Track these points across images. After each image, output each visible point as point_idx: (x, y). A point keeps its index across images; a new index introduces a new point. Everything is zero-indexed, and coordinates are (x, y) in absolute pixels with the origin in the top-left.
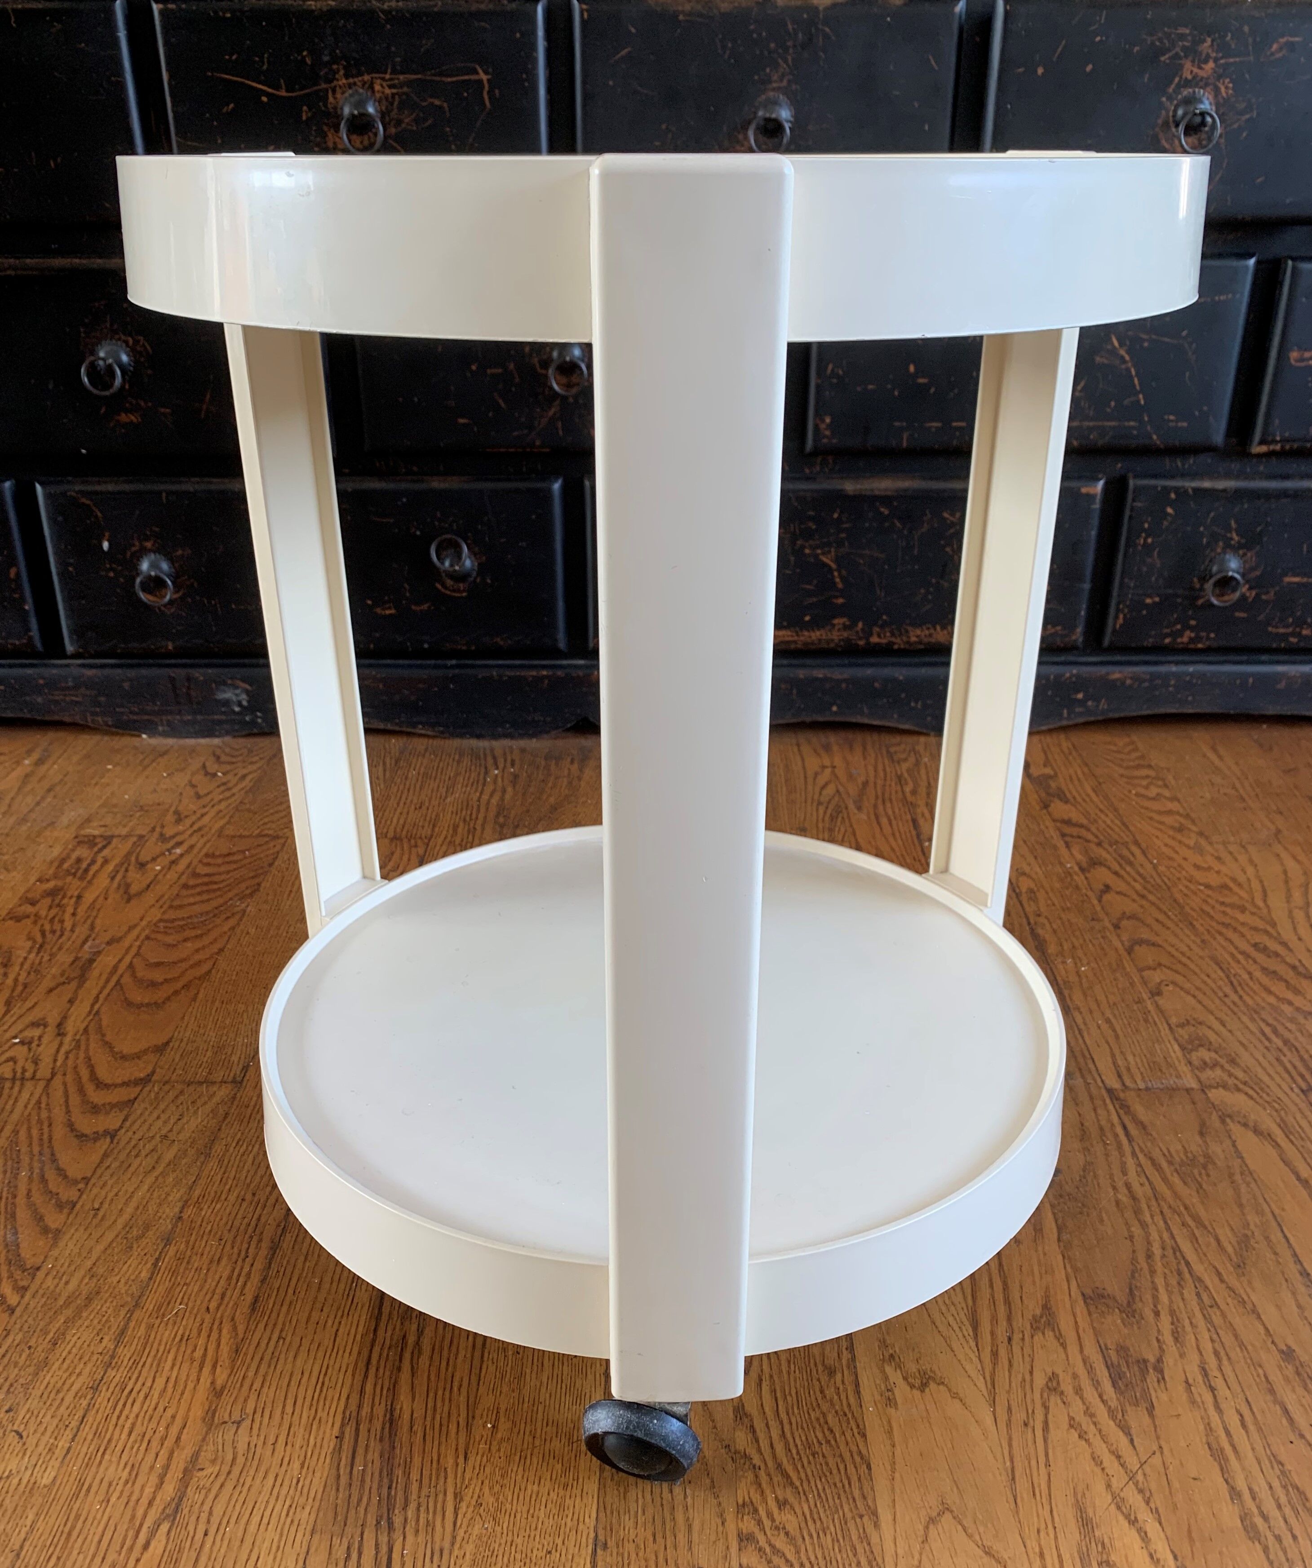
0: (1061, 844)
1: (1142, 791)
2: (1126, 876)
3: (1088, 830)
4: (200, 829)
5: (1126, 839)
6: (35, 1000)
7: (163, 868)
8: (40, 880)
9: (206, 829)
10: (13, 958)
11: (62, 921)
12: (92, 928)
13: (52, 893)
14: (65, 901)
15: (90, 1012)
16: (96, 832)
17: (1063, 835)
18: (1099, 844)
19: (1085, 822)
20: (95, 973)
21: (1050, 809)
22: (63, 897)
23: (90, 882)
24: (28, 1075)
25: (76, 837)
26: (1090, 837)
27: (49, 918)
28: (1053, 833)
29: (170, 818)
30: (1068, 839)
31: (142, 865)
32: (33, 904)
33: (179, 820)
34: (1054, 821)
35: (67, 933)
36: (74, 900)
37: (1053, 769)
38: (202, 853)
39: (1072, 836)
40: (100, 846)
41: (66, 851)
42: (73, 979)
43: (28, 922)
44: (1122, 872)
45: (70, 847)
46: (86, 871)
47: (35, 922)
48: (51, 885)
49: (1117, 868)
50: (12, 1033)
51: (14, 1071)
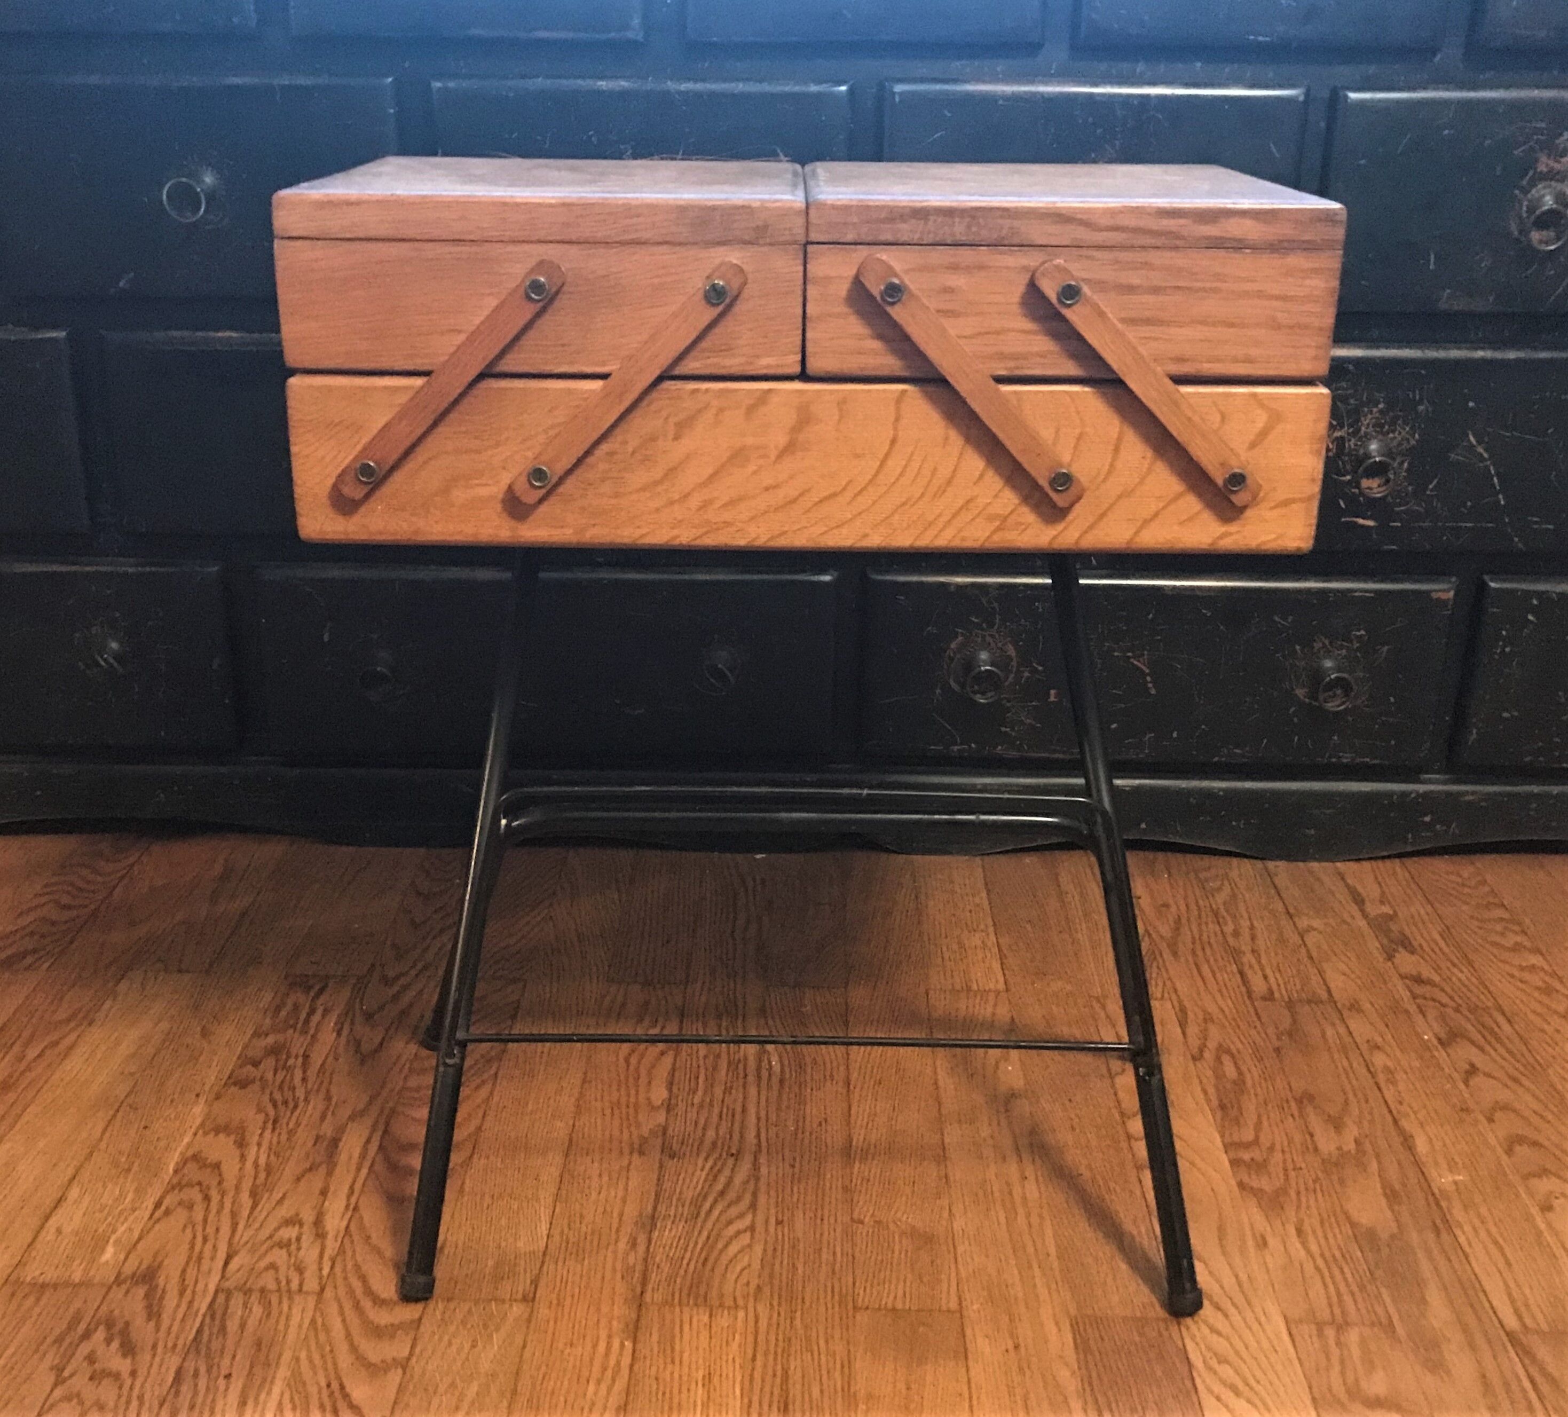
1: (1498, 939)
5: (1489, 1004)
6: (282, 1191)
15: (347, 1207)
20: (343, 1157)
24: (295, 1285)
42: (320, 1165)
49: (1482, 1041)
50: (265, 1232)
51: (278, 1281)
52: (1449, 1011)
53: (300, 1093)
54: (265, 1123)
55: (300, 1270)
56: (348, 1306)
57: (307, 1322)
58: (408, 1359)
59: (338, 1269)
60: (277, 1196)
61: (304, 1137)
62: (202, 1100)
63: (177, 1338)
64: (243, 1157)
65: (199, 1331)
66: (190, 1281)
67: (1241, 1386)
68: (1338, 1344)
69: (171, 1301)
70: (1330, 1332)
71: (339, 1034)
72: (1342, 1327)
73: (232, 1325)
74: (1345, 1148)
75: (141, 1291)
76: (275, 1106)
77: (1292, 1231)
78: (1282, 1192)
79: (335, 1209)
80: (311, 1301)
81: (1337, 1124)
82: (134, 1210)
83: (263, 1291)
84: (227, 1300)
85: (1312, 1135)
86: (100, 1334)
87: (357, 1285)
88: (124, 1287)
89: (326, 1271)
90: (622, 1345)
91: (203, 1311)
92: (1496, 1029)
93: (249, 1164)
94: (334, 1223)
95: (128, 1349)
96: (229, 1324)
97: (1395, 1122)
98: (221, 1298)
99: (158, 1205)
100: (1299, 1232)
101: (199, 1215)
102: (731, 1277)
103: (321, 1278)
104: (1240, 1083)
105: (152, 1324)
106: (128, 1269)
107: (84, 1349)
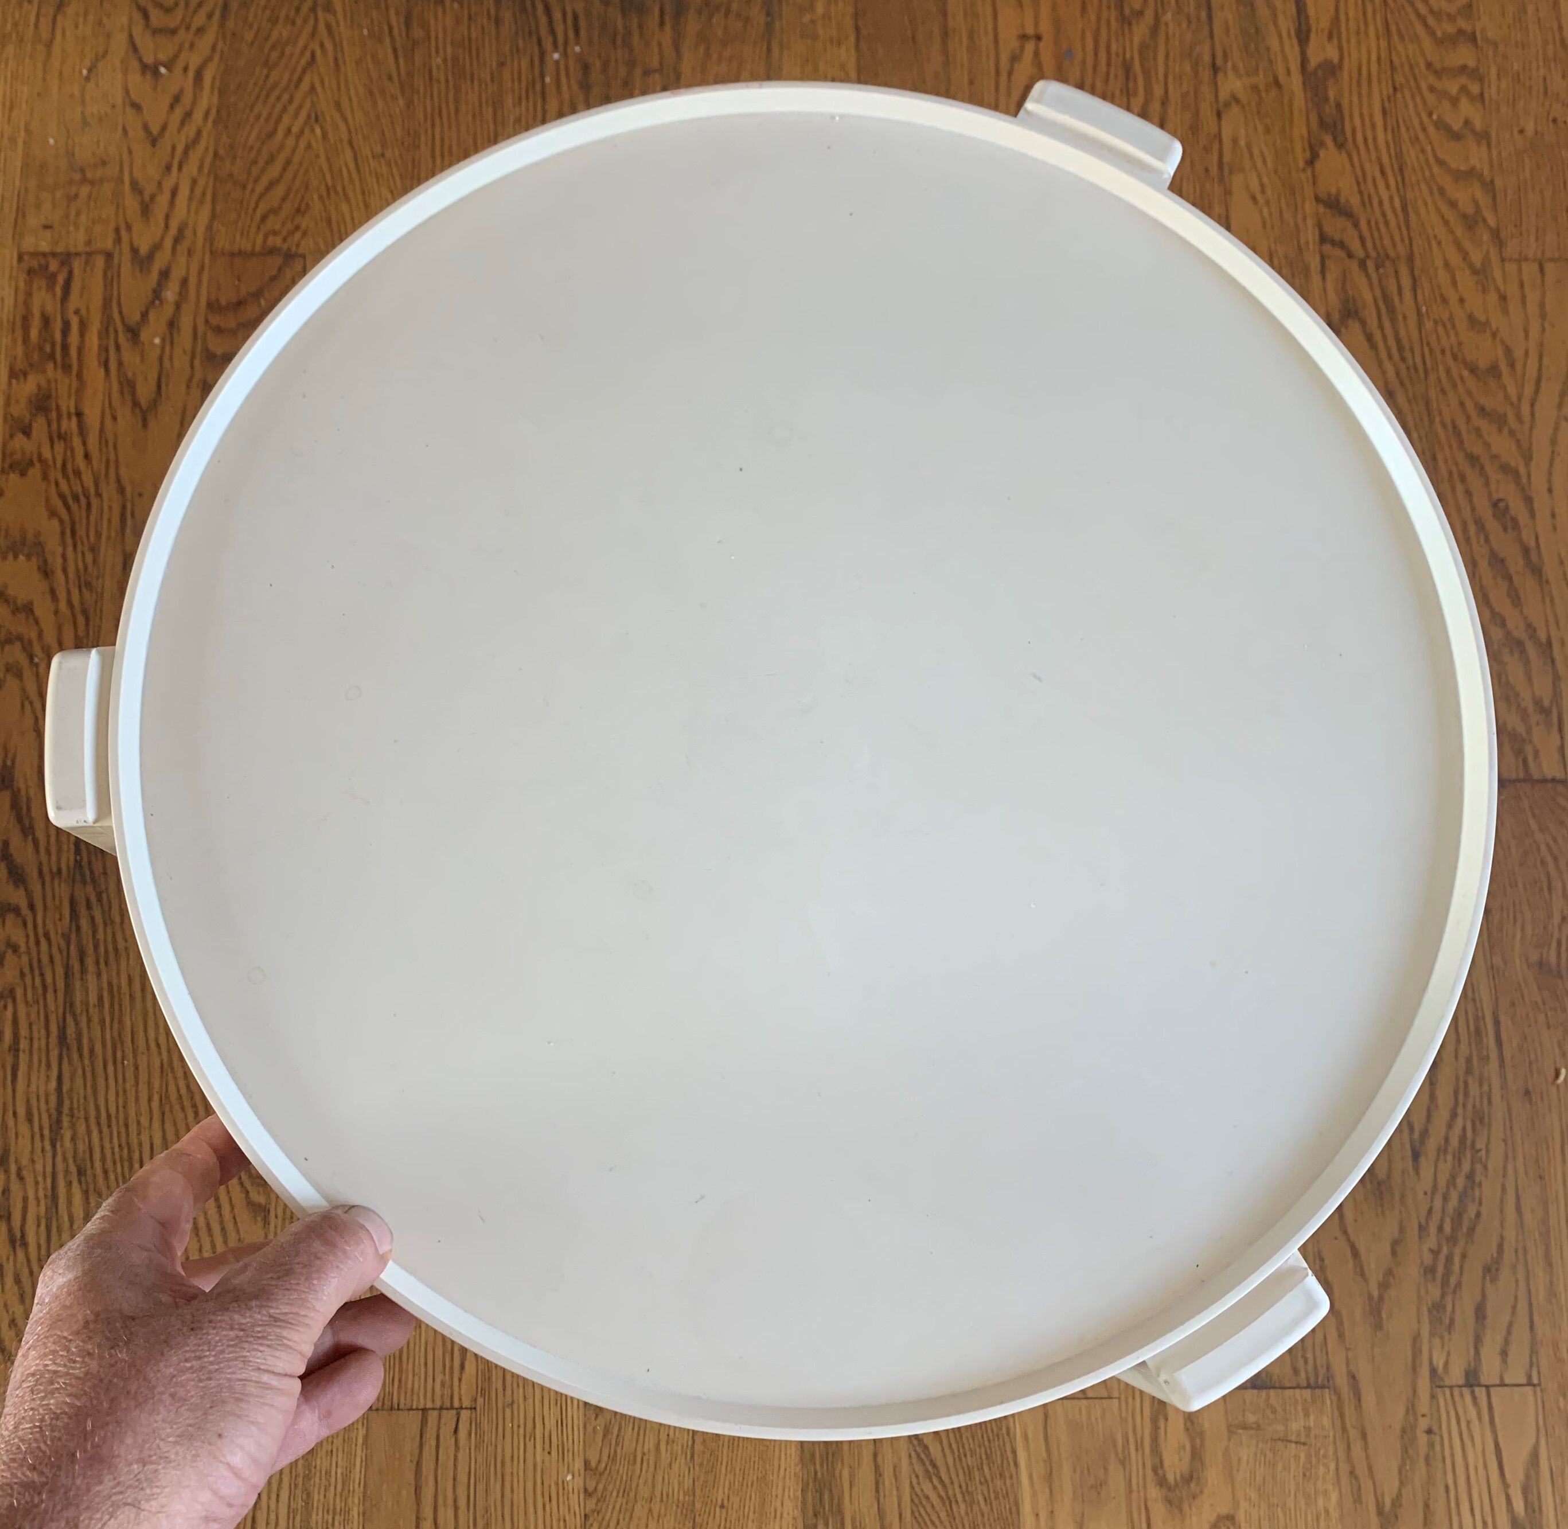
0: (1315, 263)
2: (1381, 345)
3: (1356, 225)
4: (181, 231)
7: (163, 340)
8: (14, 374)
9: (188, 233)
10: (48, 556)
11: (78, 474)
12: (122, 490)
13: (42, 403)
14: (64, 424)
16: (44, 246)
17: (1323, 239)
18: (1363, 264)
19: (1355, 201)
21: (1318, 165)
22: (59, 417)
23: (79, 376)
25: (20, 258)
26: (1356, 247)
27: (59, 464)
28: (1310, 235)
29: (131, 204)
30: (1327, 248)
31: (133, 333)
32: (27, 432)
33: (146, 210)
34: (1317, 199)
35: (94, 502)
36: (74, 419)
37: (1340, 48)
38: (203, 303)
39: (1333, 243)
40: (61, 279)
41: (21, 297)
43: (35, 472)
44: (1378, 337)
45: (22, 284)
46: (65, 347)
47: (45, 477)
48: (30, 386)
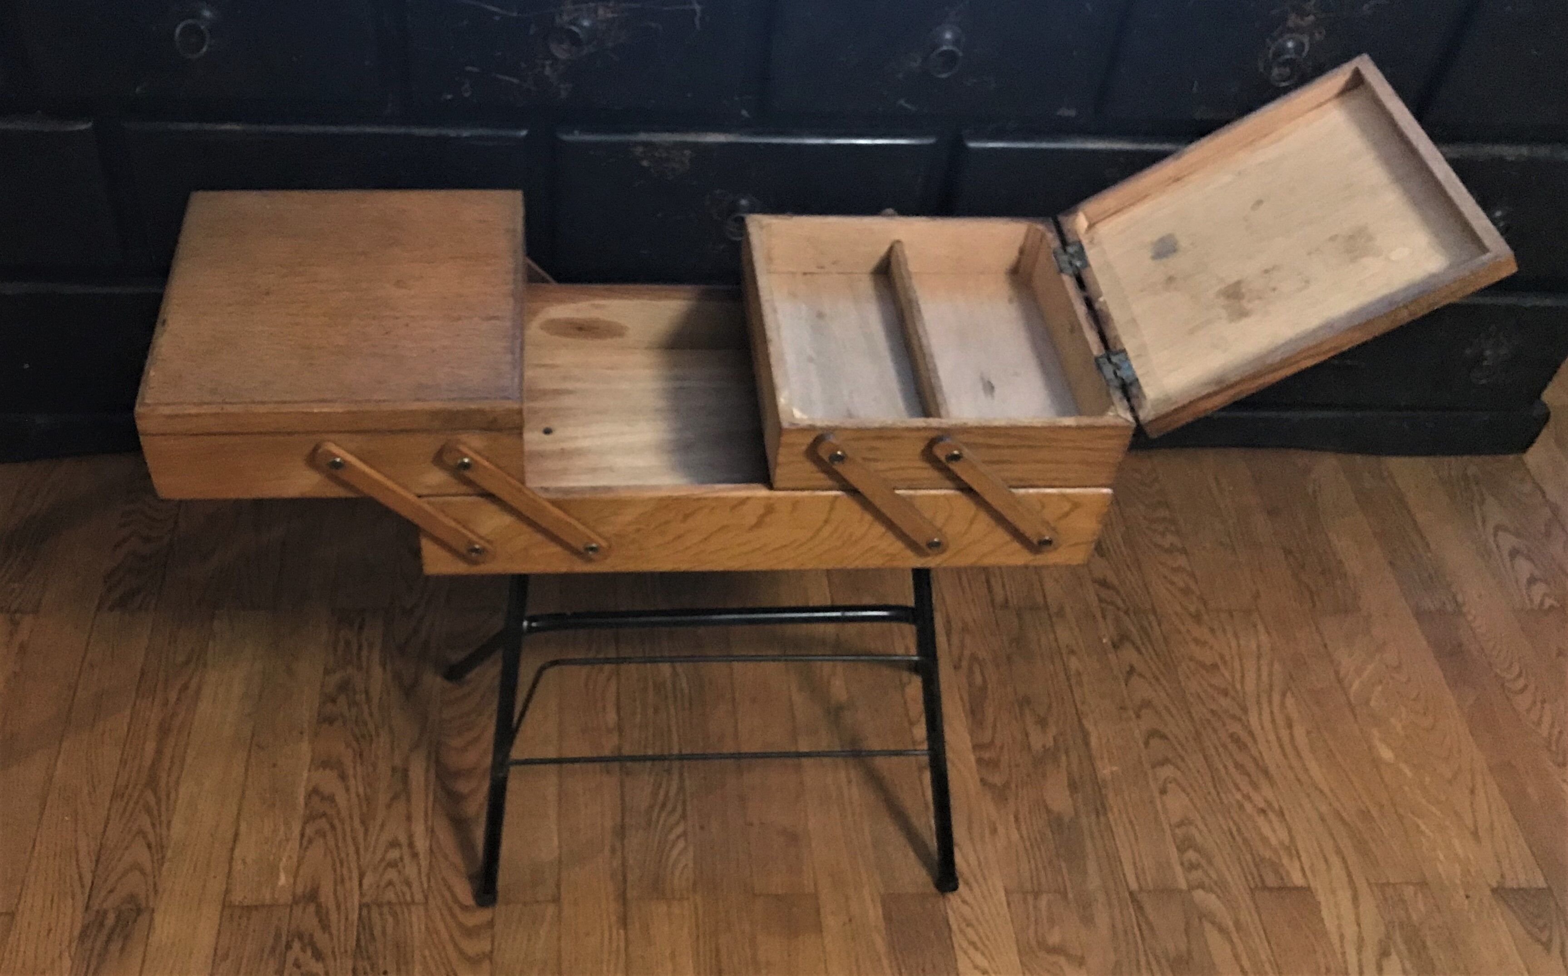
1: (1159, 540)
6: (381, 818)
15: (427, 830)
20: (414, 787)
42: (400, 793)
49: (1140, 644)
50: (379, 856)
51: (396, 894)
52: (1121, 614)
53: (371, 726)
54: (354, 757)
55: (409, 884)
56: (445, 912)
57: (423, 927)
58: (492, 952)
59: (433, 883)
60: (379, 821)
61: (384, 768)
62: (306, 738)
63: (345, 945)
64: (347, 790)
65: (358, 940)
66: (341, 899)
67: (979, 945)
68: (1035, 907)
69: (334, 916)
70: (1030, 898)
71: (384, 668)
72: (1037, 895)
73: (377, 932)
74: (1047, 747)
75: (312, 908)
76: (357, 740)
77: (1012, 818)
78: (1006, 785)
79: (419, 829)
80: (421, 908)
81: (1042, 723)
82: (287, 840)
83: (389, 903)
84: (369, 912)
85: (1027, 735)
86: (297, 945)
87: (447, 894)
88: (301, 905)
89: (426, 885)
90: (618, 934)
91: (356, 923)
92: (1149, 629)
93: (353, 795)
94: (422, 844)
95: (318, 956)
96: (375, 932)
97: (1080, 720)
98: (365, 912)
99: (302, 835)
100: (1017, 819)
101: (332, 843)
102: (677, 873)
103: (423, 891)
104: (984, 688)
105: (327, 936)
106: (299, 890)
107: (291, 957)
